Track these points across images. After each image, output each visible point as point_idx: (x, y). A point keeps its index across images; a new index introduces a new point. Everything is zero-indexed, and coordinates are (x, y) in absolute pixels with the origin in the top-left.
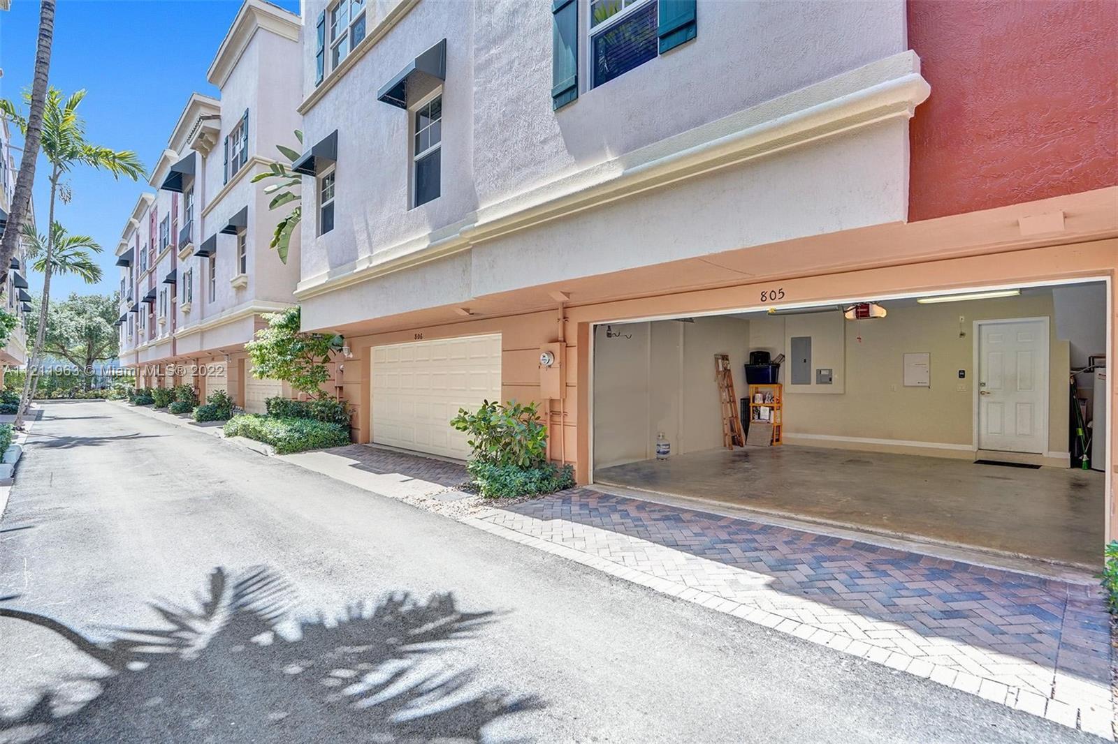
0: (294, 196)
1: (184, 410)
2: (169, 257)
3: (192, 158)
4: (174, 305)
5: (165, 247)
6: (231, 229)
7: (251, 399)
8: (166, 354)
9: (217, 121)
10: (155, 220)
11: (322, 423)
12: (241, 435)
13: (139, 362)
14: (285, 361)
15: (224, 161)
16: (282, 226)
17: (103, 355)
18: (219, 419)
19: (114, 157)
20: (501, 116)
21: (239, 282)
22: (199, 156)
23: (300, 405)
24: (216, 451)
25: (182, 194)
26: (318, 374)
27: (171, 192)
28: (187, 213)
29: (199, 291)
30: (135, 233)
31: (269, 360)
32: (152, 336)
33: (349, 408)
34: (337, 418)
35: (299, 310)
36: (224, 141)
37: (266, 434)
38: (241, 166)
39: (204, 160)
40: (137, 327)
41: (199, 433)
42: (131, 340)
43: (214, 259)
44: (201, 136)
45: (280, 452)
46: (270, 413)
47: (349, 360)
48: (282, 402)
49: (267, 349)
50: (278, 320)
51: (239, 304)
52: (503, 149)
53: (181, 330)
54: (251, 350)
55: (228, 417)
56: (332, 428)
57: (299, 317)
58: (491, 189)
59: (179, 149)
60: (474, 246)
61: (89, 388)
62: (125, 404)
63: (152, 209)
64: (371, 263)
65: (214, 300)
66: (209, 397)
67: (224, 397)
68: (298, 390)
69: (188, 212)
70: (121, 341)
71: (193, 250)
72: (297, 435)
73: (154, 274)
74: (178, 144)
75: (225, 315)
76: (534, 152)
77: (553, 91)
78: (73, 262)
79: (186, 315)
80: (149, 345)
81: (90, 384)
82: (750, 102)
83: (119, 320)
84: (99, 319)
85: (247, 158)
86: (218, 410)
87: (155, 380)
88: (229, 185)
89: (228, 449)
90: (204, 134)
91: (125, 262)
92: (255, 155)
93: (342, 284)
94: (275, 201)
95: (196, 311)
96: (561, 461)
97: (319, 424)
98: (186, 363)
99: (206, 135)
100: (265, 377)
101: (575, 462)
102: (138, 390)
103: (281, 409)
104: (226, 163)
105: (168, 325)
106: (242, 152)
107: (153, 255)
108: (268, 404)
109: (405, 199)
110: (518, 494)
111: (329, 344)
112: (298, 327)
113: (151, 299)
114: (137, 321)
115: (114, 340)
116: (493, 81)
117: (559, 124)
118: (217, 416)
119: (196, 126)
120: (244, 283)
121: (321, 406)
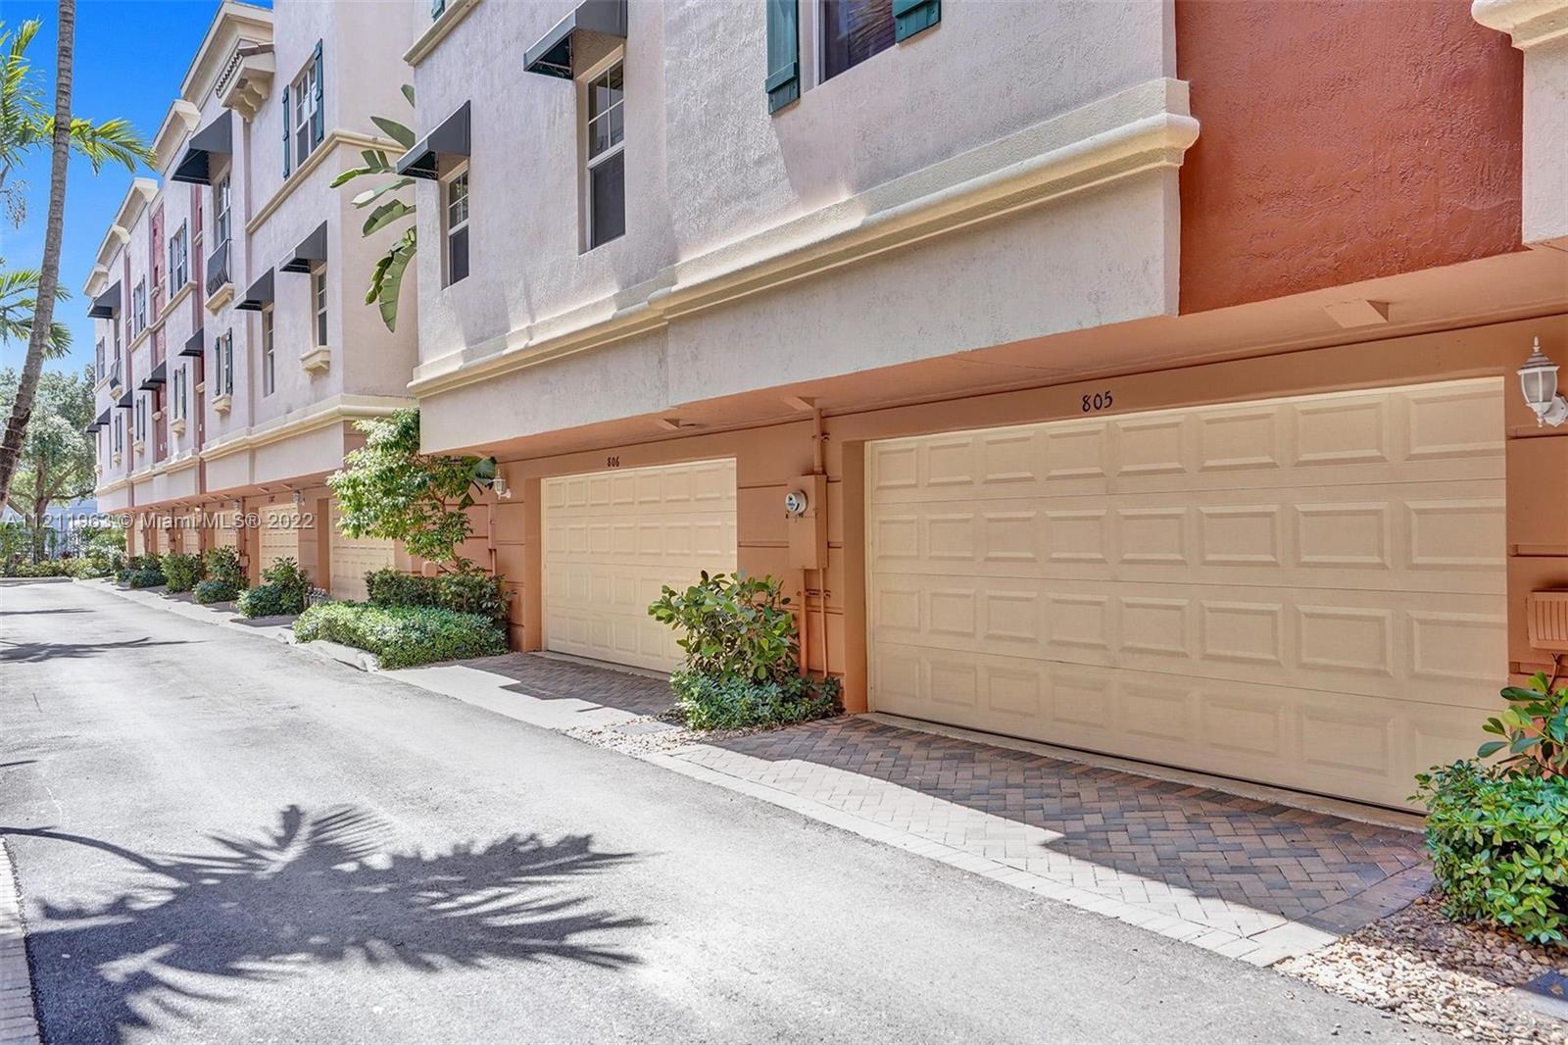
0: (405, 208)
1: (222, 596)
2: (187, 306)
3: (225, 121)
4: (200, 397)
5: (180, 287)
6: (299, 265)
7: (342, 574)
8: (187, 489)
9: (267, 56)
10: (159, 231)
11: (457, 614)
12: (323, 638)
13: (136, 505)
14: (395, 506)
15: (283, 133)
16: (386, 263)
17: (64, 491)
18: (284, 613)
19: (94, 134)
20: (703, 112)
21: (317, 360)
22: (237, 119)
23: (422, 584)
24: (281, 665)
25: (210, 188)
26: (454, 526)
27: (189, 184)
28: (219, 223)
29: (245, 373)
30: (122, 254)
31: (368, 505)
32: (161, 455)
33: (506, 588)
34: (484, 606)
35: (418, 416)
36: (282, 95)
37: (364, 633)
38: (314, 147)
39: (247, 126)
40: (131, 436)
41: (252, 635)
42: (119, 462)
43: (271, 314)
44: (242, 83)
45: (388, 665)
46: (373, 598)
47: (504, 502)
48: (393, 579)
49: (364, 485)
50: (381, 436)
51: (317, 400)
52: (707, 168)
53: (213, 445)
54: (338, 487)
55: (300, 608)
56: (475, 625)
57: (418, 429)
58: (691, 231)
59: (201, 99)
60: (671, 322)
61: (40, 555)
62: (110, 587)
63: (154, 210)
64: (531, 339)
65: (273, 391)
66: (266, 571)
67: (293, 570)
68: (419, 556)
69: (222, 221)
70: (98, 463)
71: (232, 295)
72: (414, 635)
73: (160, 335)
74: (198, 90)
75: (292, 421)
76: (747, 178)
77: (768, 82)
78: (20, 319)
79: (222, 417)
80: (155, 471)
81: (43, 547)
82: (1002, 128)
83: (95, 421)
84: (58, 420)
85: (322, 133)
86: (284, 595)
87: (163, 539)
88: (293, 180)
89: (302, 661)
90: (246, 81)
91: (105, 310)
92: (338, 130)
93: (484, 374)
94: (373, 220)
95: (240, 410)
96: (822, 672)
97: (455, 617)
98: (222, 506)
99: (249, 83)
100: (362, 535)
101: (843, 674)
102: (134, 559)
103: (389, 591)
104: (287, 138)
105: (190, 436)
106: (314, 118)
107: (159, 298)
108: (370, 582)
109: (575, 233)
110: (745, 723)
111: (472, 475)
112: (417, 445)
113: (156, 384)
114: (130, 425)
115: (86, 463)
116: (691, 53)
117: (778, 136)
118: (281, 606)
119: (232, 67)
120: (323, 362)
121: (458, 584)
